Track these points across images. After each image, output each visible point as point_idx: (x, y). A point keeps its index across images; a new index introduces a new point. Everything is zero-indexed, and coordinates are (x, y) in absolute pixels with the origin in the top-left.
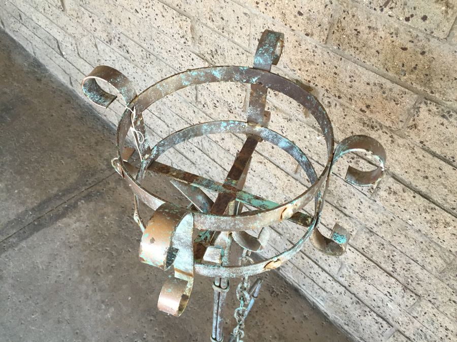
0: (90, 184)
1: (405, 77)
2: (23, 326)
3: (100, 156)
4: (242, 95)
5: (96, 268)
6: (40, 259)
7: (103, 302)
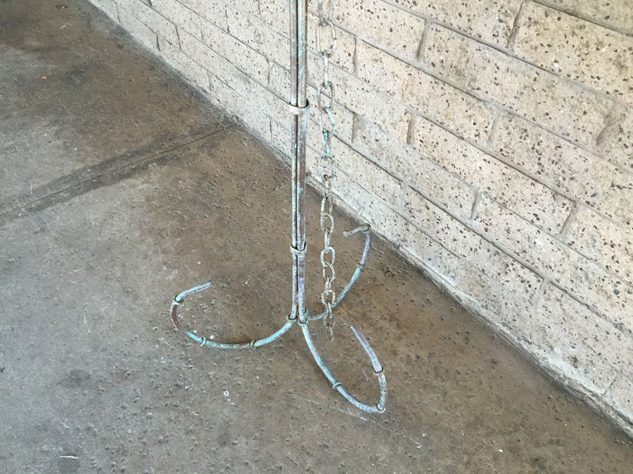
0: (166, 148)
2: (62, 279)
3: (182, 122)
5: (161, 230)
6: (93, 216)
7: (165, 264)
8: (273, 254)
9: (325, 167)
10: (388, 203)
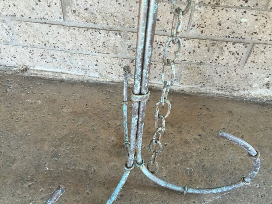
8: (49, 134)
9: (42, 55)
10: (112, 55)
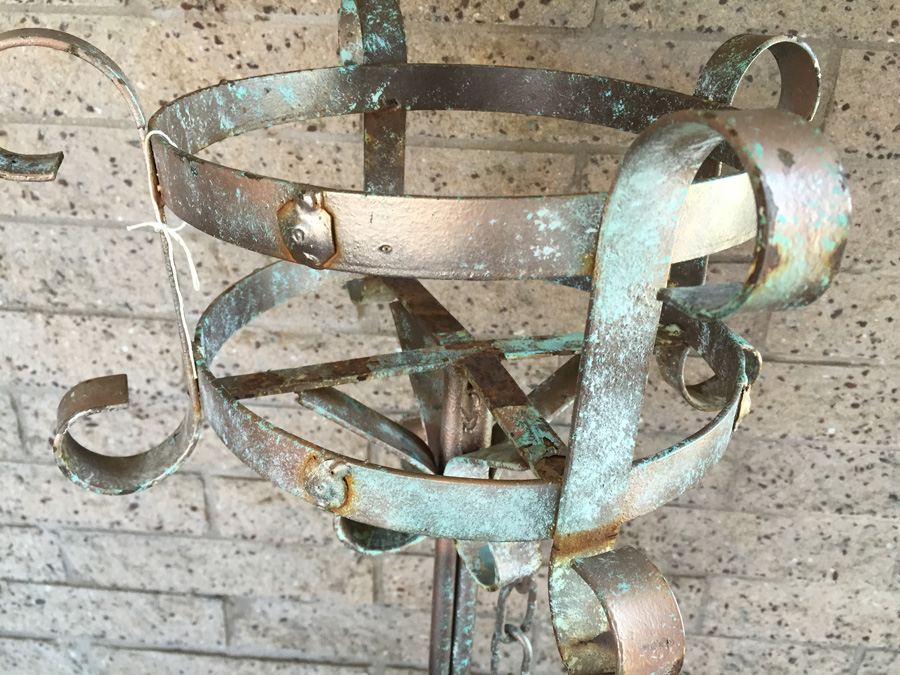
1: (540, 133)
4: (173, 349)
